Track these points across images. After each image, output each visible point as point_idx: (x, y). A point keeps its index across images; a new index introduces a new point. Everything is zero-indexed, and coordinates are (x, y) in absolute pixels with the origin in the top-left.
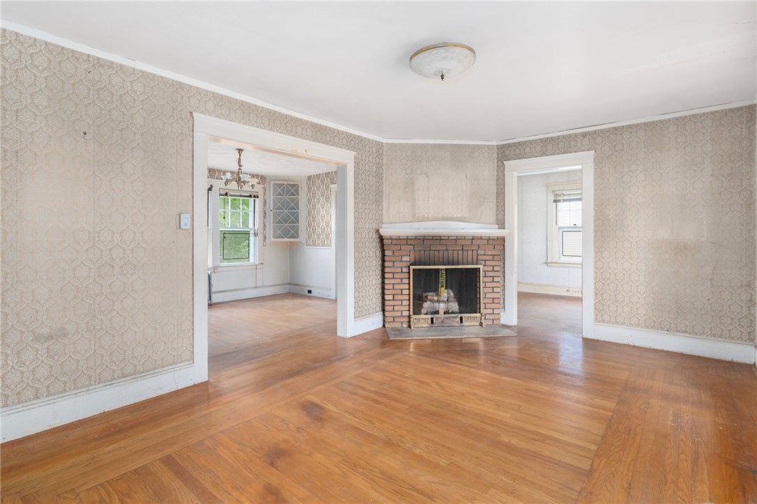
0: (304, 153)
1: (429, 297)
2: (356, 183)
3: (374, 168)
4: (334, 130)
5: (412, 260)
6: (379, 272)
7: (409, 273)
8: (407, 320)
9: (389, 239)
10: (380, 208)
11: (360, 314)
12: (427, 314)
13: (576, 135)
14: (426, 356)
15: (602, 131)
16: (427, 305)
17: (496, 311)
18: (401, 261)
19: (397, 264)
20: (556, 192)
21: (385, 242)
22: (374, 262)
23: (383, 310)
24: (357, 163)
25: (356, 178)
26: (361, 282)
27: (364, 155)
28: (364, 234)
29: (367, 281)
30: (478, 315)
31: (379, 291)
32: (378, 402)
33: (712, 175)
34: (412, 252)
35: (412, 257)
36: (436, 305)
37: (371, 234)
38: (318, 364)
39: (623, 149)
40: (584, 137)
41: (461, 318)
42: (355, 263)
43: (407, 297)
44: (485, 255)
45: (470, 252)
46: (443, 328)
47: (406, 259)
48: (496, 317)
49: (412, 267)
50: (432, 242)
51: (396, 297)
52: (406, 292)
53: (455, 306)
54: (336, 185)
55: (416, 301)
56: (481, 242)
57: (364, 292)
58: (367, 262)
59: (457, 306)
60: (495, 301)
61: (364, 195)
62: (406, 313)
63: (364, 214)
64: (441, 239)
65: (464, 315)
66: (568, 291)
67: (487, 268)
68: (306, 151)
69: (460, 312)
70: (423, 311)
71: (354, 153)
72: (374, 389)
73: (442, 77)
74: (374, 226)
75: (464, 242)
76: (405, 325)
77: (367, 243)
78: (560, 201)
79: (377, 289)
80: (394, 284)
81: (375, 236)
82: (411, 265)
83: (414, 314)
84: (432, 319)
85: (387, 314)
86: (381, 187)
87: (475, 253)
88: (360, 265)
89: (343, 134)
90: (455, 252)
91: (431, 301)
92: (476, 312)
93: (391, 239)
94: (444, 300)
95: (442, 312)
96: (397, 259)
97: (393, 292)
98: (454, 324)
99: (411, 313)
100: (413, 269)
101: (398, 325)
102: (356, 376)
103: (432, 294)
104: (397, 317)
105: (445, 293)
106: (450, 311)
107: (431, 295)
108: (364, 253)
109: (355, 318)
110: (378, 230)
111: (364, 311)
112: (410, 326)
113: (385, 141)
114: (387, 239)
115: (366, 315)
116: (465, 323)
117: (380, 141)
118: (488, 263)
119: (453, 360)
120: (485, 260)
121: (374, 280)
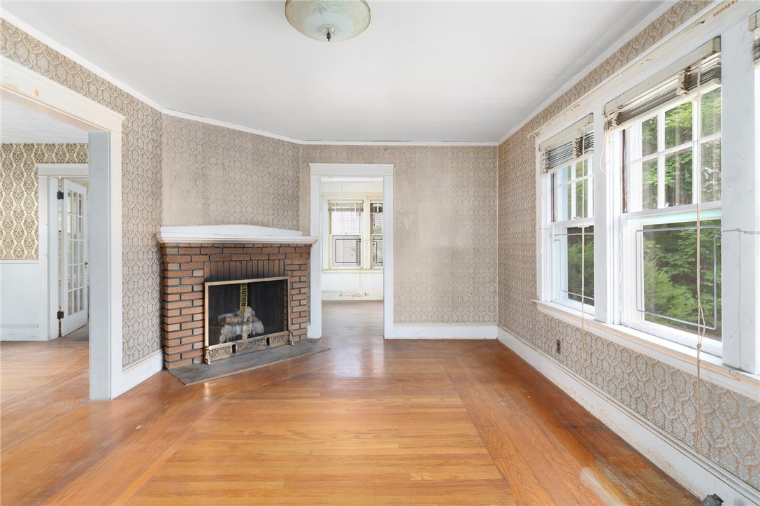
0: (35, 96)
1: (228, 320)
2: (125, 164)
3: (150, 146)
4: (89, 74)
5: (207, 274)
6: (156, 295)
7: (203, 291)
8: (200, 353)
9: (174, 247)
10: (158, 204)
11: (130, 358)
12: (225, 342)
13: (379, 147)
14: (252, 398)
15: (400, 147)
16: (226, 331)
17: (303, 326)
18: (192, 276)
19: (186, 281)
20: (331, 202)
21: (168, 251)
22: (150, 280)
23: (164, 347)
24: (126, 134)
25: (125, 156)
26: (131, 312)
27: (135, 125)
28: (135, 239)
29: (141, 309)
30: (285, 333)
31: (156, 321)
32: (235, 493)
33: (474, 196)
34: (207, 264)
35: (207, 270)
36: (238, 328)
37: (145, 240)
38: (81, 463)
39: (416, 167)
40: (385, 150)
41: (268, 340)
42: (123, 283)
43: (200, 324)
44: (291, 264)
45: (277, 262)
46: (249, 356)
47: (198, 273)
48: (303, 331)
49: (207, 285)
50: (232, 251)
51: (184, 326)
52: (199, 317)
53: (259, 327)
54: (86, 166)
55: (212, 327)
56: (288, 250)
57: (136, 325)
58: (141, 281)
59: (262, 326)
60: (302, 315)
61: (135, 182)
62: (199, 345)
63: (135, 210)
64: (244, 247)
65: (270, 336)
66: (341, 295)
67: (294, 279)
68: (37, 93)
69: (266, 333)
70: (222, 338)
71: (124, 118)
72: (215, 473)
73: (329, 37)
74: (150, 229)
75: (270, 251)
76: (197, 361)
77: (141, 253)
78: (334, 210)
79: (155, 318)
80: (181, 309)
81: (151, 243)
82: (207, 280)
83: (210, 344)
84: (234, 346)
85: (170, 351)
86: (159, 175)
87: (282, 262)
88: (131, 286)
89: (103, 83)
90: (260, 263)
91: (229, 324)
92: (282, 330)
93: (178, 247)
94: (245, 321)
95: (245, 335)
96: (185, 274)
97: (180, 319)
98: (260, 348)
99: (207, 343)
100: (210, 287)
101: (186, 363)
102: (169, 461)
103: (229, 315)
104: (187, 352)
105: (248, 312)
106: (254, 333)
107: (229, 317)
108: (136, 268)
109: (124, 366)
110: (155, 235)
111: (136, 354)
112: (204, 361)
113: (165, 111)
114: (171, 247)
115: (139, 358)
116: (272, 345)
117: (159, 110)
118: (295, 273)
119: (290, 395)
120: (292, 271)
121: (150, 307)
